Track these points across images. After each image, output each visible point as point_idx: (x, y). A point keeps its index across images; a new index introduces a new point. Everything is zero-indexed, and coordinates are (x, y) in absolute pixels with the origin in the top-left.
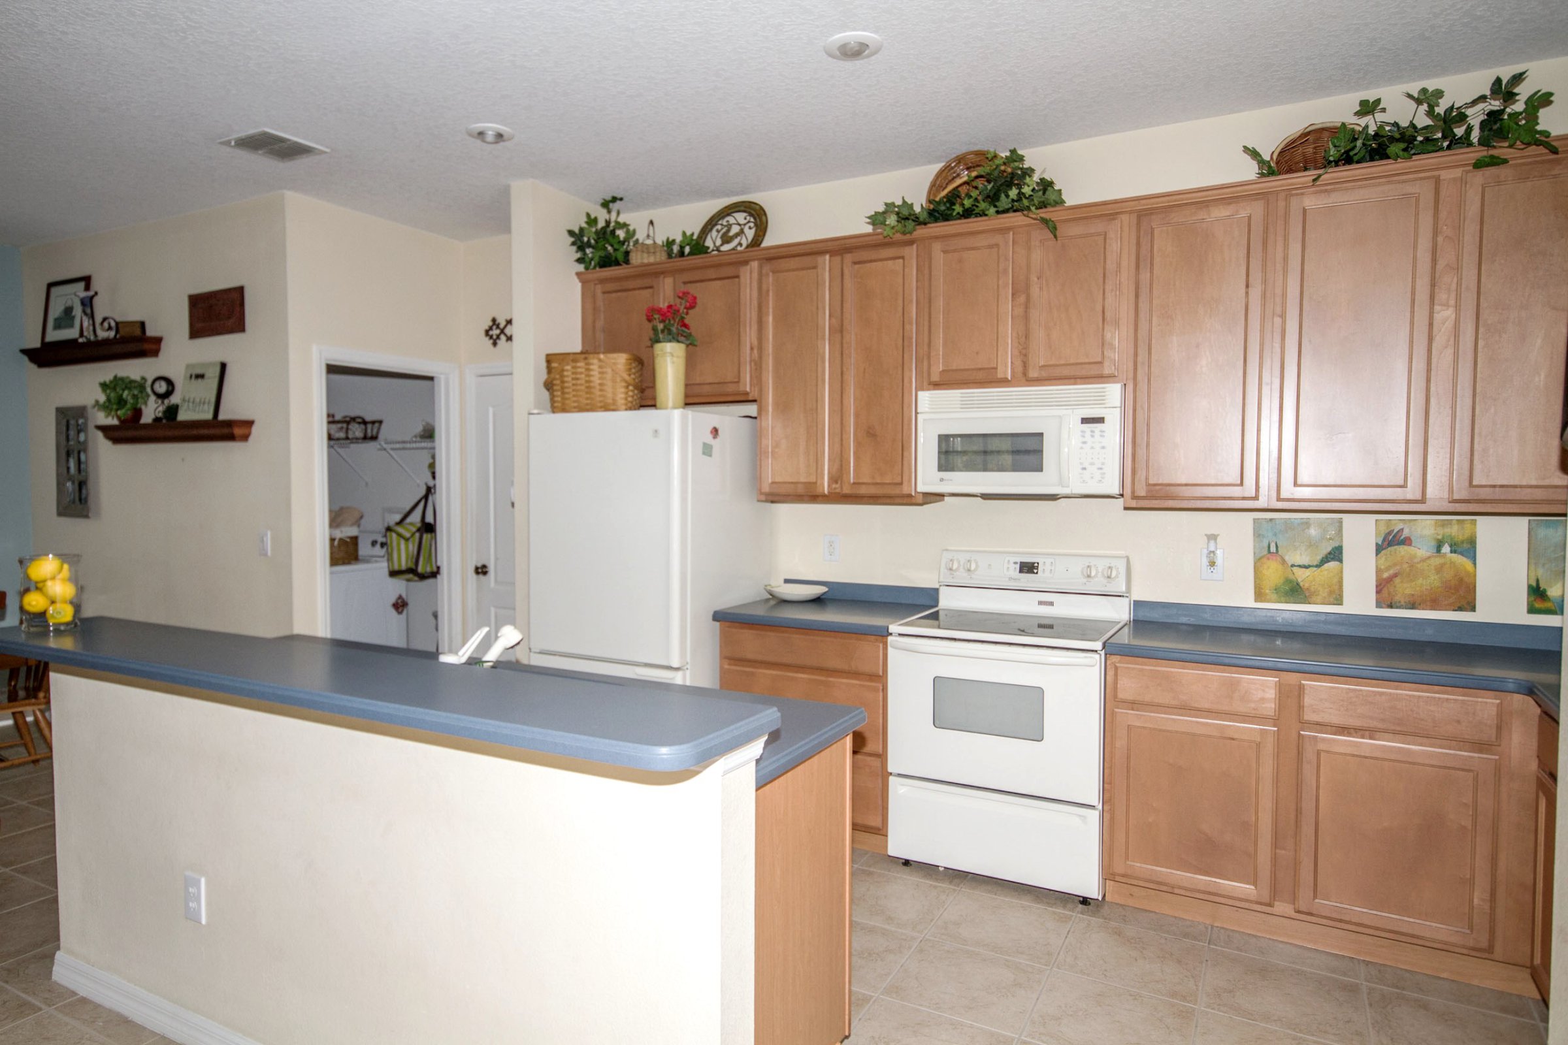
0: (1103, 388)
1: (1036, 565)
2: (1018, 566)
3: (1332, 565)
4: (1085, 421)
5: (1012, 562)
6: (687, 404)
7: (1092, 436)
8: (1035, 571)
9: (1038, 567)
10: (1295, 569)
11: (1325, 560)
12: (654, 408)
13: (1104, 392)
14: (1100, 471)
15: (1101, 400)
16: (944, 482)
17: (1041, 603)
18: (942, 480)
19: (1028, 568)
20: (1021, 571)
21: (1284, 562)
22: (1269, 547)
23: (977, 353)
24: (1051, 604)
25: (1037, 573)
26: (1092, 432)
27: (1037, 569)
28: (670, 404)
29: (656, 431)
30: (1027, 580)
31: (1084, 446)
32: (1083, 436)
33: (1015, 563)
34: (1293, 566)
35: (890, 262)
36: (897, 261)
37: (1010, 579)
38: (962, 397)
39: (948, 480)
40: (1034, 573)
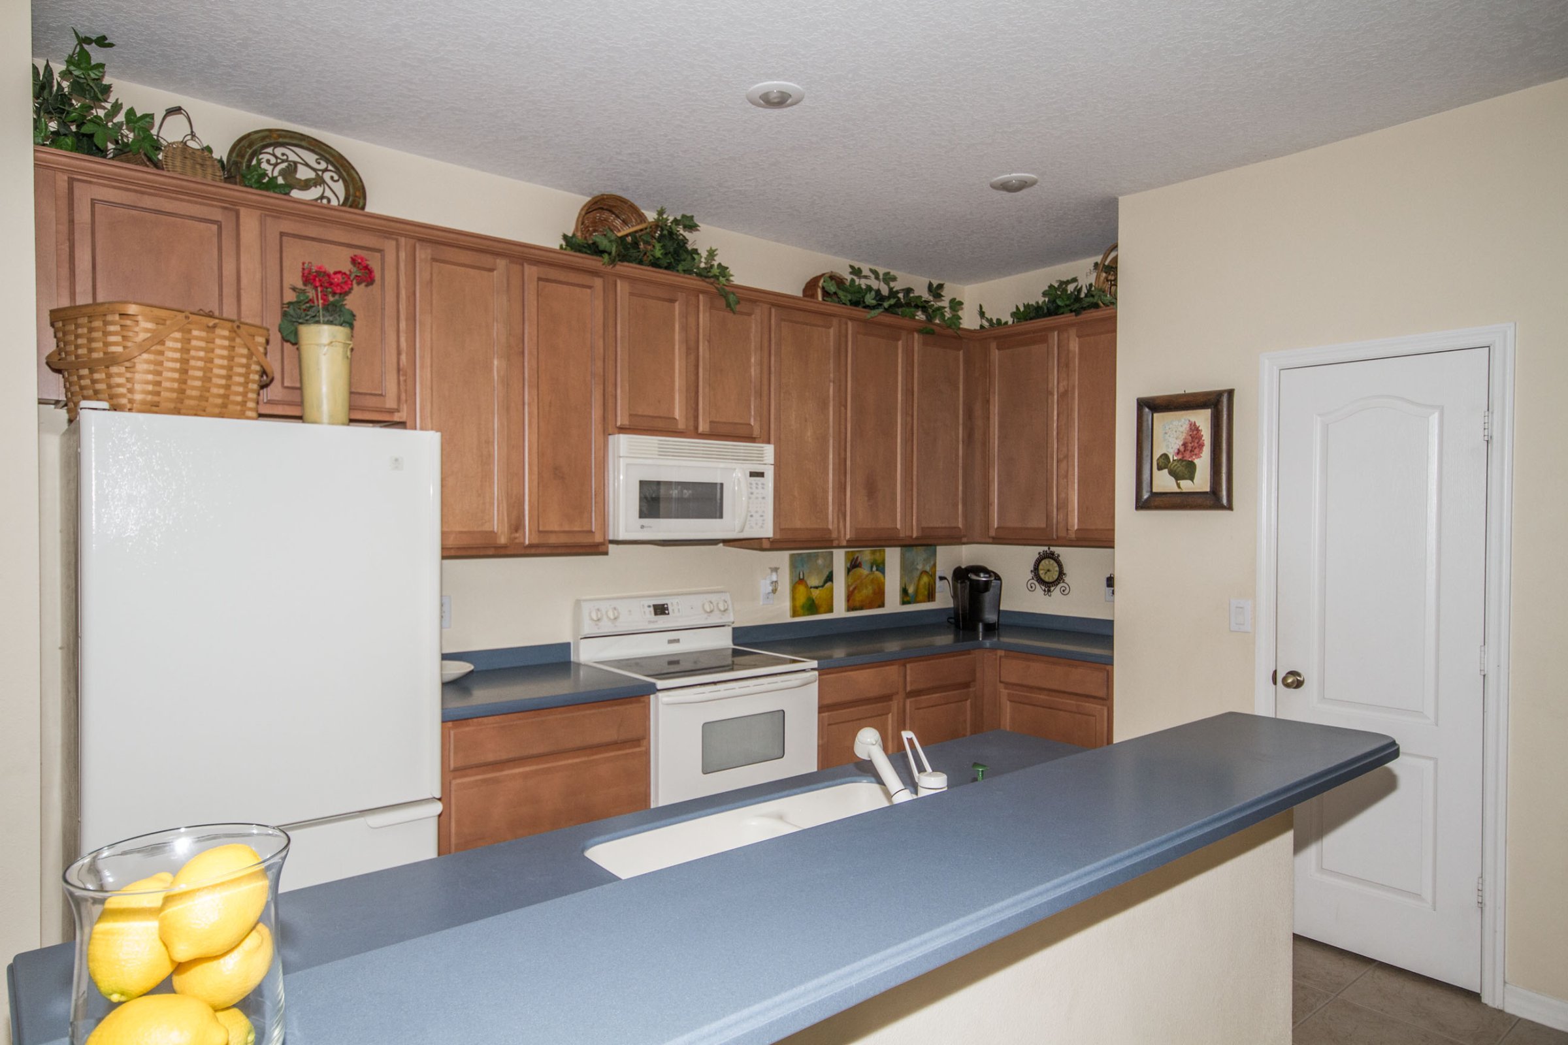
0: (762, 447)
1: (666, 606)
2: (652, 609)
3: (829, 584)
4: (753, 474)
5: (646, 605)
6: (352, 421)
7: (757, 488)
8: (667, 612)
9: (667, 608)
10: (812, 590)
11: (826, 582)
12: (301, 421)
13: (762, 451)
14: (762, 518)
15: (760, 458)
16: (645, 529)
17: (670, 642)
18: (642, 527)
19: (661, 610)
20: (656, 614)
21: (806, 586)
22: (800, 575)
23: (659, 402)
24: (677, 641)
25: (668, 614)
26: (757, 484)
27: (668, 610)
28: (325, 417)
29: (396, 460)
30: (662, 622)
31: (751, 496)
32: (751, 488)
33: (649, 606)
34: (811, 587)
35: (578, 290)
36: (585, 290)
37: (650, 622)
38: (659, 444)
39: (647, 527)
40: (666, 614)
